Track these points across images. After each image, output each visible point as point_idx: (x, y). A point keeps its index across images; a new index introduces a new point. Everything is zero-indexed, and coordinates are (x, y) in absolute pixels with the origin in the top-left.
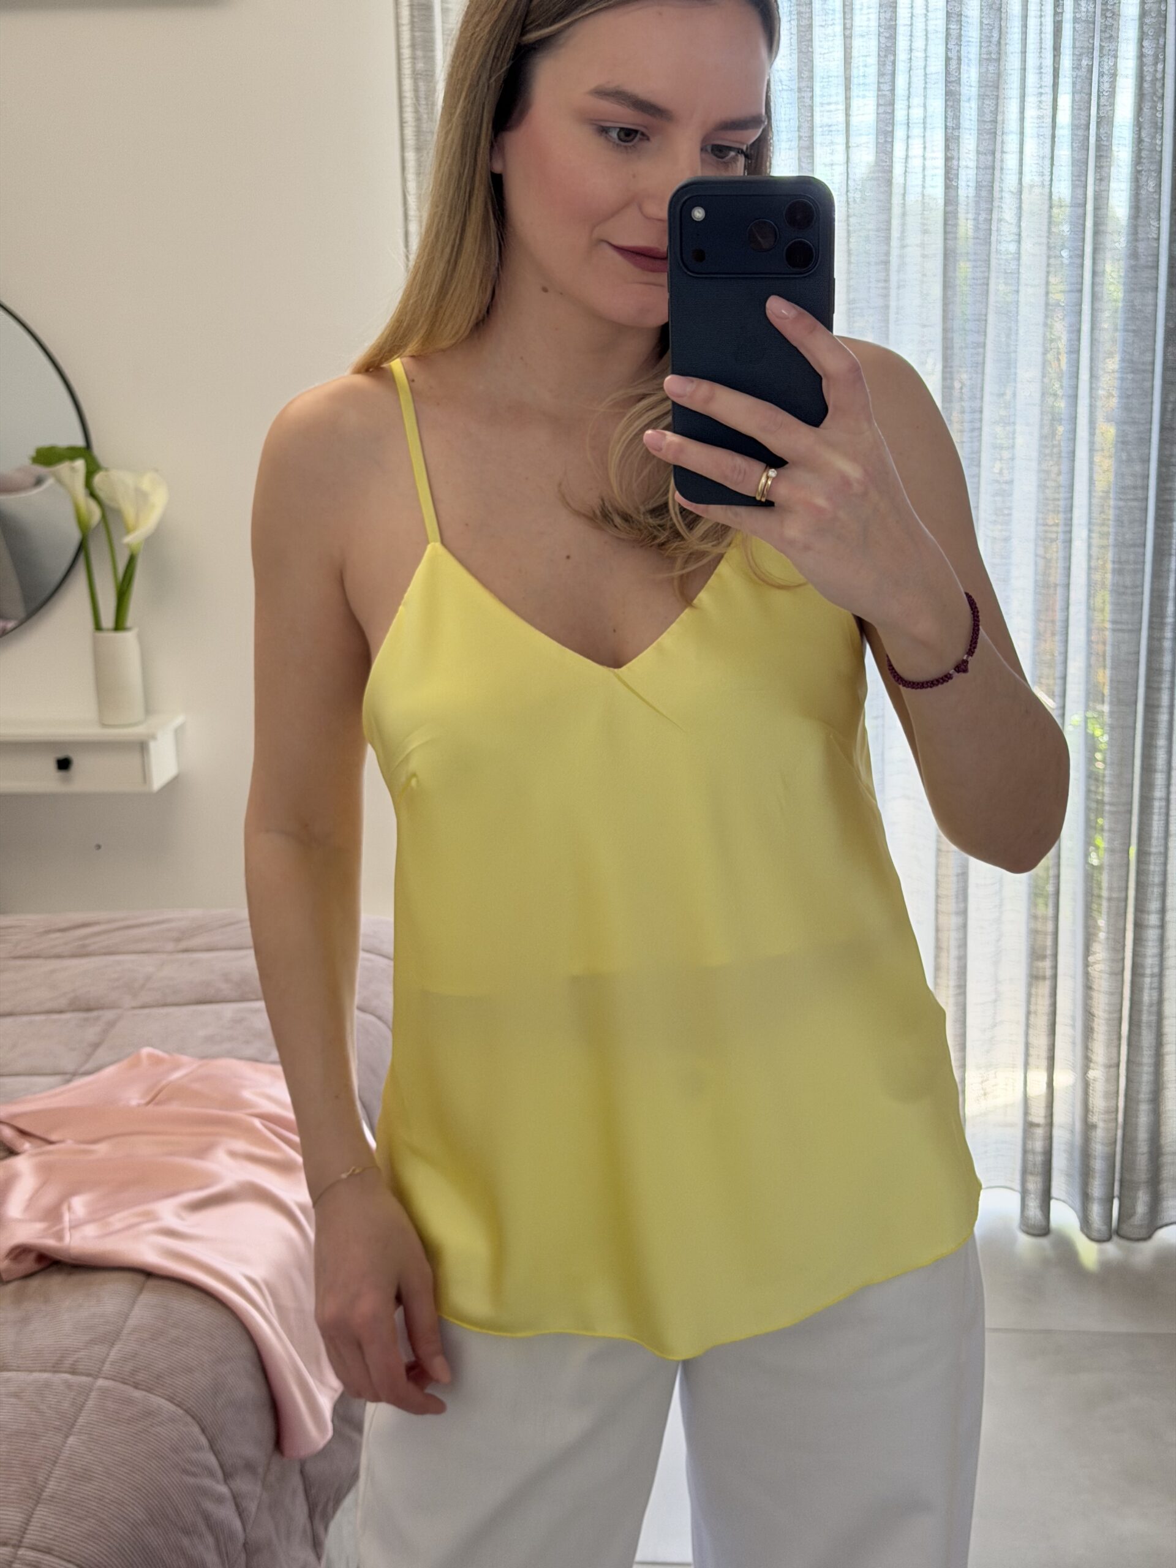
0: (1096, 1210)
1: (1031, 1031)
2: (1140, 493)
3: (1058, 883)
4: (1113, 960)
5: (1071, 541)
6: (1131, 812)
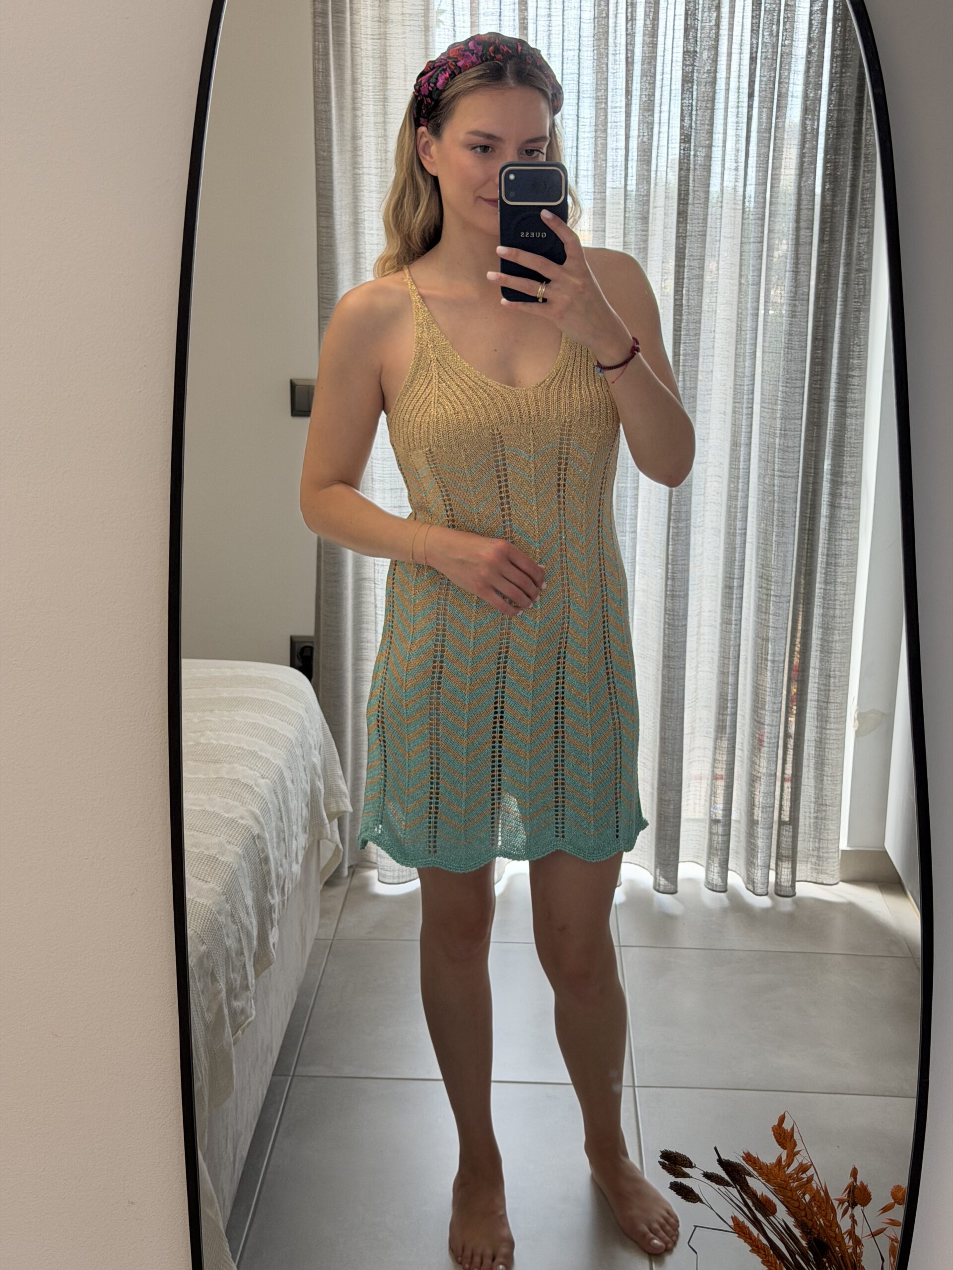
0: (758, 874)
3: (739, 650)
4: (774, 703)
5: (752, 414)
6: (789, 602)
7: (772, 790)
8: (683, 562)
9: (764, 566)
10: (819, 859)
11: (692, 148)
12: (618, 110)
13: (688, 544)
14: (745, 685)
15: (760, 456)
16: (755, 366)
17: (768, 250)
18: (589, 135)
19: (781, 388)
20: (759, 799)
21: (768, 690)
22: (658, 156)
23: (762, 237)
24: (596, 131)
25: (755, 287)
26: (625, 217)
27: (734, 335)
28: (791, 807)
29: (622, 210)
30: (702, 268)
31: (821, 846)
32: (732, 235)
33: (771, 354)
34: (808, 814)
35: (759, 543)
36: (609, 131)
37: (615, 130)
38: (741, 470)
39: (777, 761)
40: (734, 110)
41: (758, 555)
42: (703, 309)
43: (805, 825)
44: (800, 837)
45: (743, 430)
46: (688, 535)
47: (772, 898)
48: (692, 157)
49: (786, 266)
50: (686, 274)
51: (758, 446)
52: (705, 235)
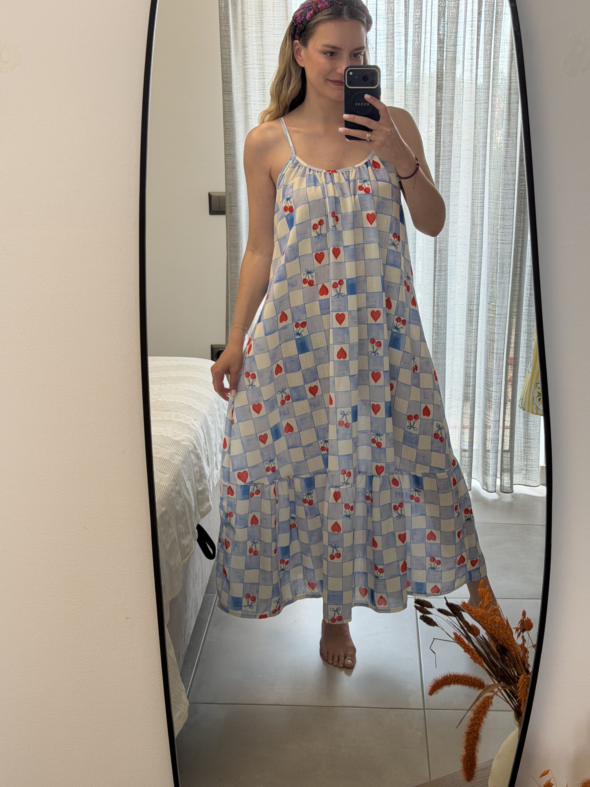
0: (490, 480)
1: (464, 408)
2: (512, 187)
3: (477, 348)
4: (498, 378)
5: (483, 206)
6: (506, 318)
7: (497, 430)
8: (443, 296)
9: (491, 298)
10: (527, 470)
11: (445, 47)
12: (400, 25)
13: (446, 285)
14: (480, 369)
15: (489, 232)
16: (485, 177)
17: (491, 108)
18: (383, 41)
19: (501, 191)
20: (490, 435)
21: (494, 370)
22: (424, 52)
23: (489, 100)
24: (387, 38)
25: (484, 130)
26: (405, 89)
27: (472, 159)
28: (510, 440)
29: (404, 86)
30: (452, 119)
31: (528, 463)
32: (470, 99)
33: (494, 170)
34: (520, 445)
35: (488, 283)
36: (395, 38)
37: (399, 37)
38: (478, 240)
39: (500, 413)
40: (470, 23)
41: (487, 290)
42: (453, 144)
43: (518, 451)
44: (515, 459)
45: (479, 216)
46: (446, 279)
47: (498, 494)
48: (445, 53)
49: (503, 117)
50: (442, 123)
51: (487, 226)
52: (454, 99)
